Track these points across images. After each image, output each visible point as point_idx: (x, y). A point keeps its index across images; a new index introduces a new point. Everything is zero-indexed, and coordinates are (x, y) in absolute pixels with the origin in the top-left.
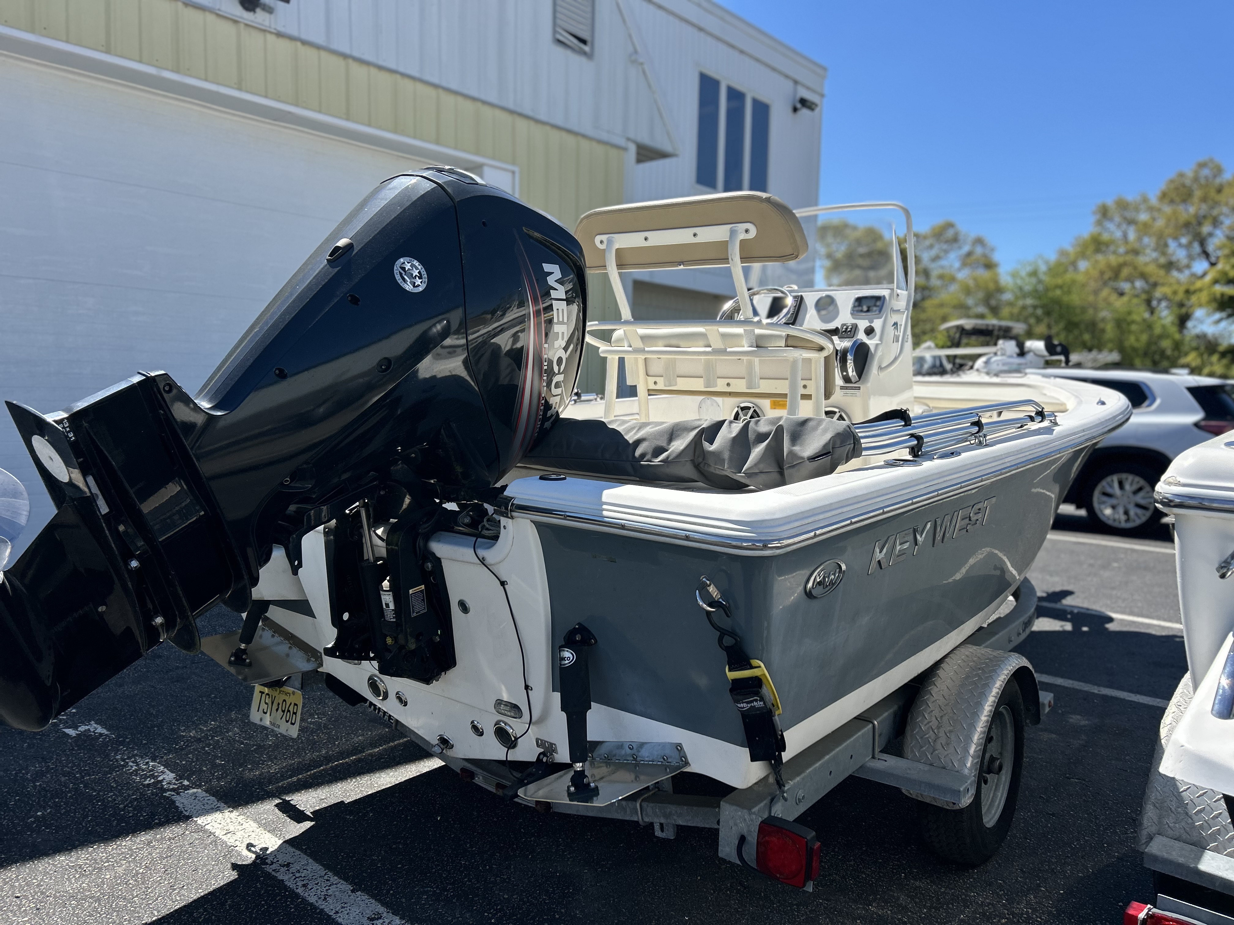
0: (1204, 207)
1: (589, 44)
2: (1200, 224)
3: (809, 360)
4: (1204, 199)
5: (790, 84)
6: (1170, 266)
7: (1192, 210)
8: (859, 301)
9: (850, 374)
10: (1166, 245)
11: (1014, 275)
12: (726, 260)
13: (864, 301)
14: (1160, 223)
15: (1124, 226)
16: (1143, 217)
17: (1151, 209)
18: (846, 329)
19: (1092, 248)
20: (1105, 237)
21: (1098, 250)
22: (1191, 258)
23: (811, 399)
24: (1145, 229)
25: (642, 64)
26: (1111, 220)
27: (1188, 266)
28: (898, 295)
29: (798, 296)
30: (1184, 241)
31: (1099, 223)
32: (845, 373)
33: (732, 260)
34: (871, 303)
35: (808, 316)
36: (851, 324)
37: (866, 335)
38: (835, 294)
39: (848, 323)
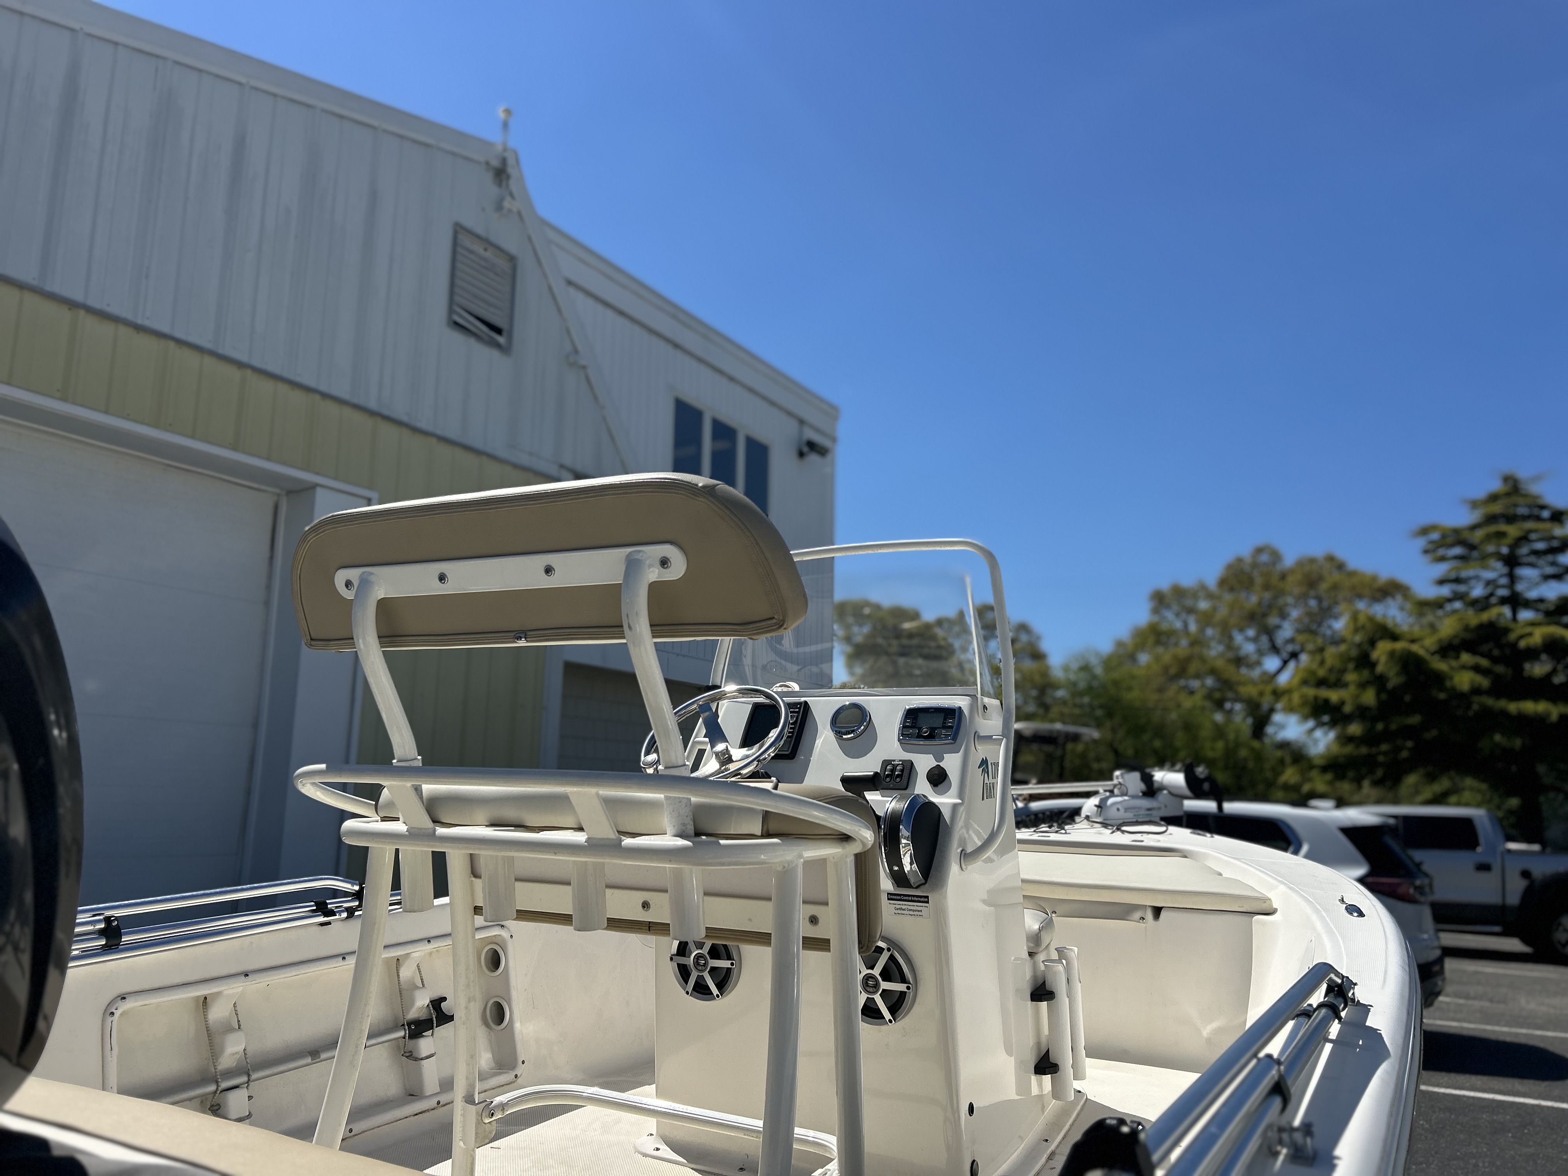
0: (1267, 595)
1: (505, 333)
2: (1265, 615)
3: (821, 863)
4: (1267, 587)
5: (793, 425)
6: (1239, 661)
7: (1254, 599)
8: (913, 716)
9: (907, 868)
10: (1231, 638)
11: (1066, 669)
12: (616, 628)
13: (921, 716)
14: (1223, 612)
15: (1184, 615)
16: (1203, 605)
17: (1210, 596)
18: (893, 770)
19: (1151, 640)
20: (1164, 626)
21: (1158, 642)
22: (1261, 653)
23: (829, 950)
24: (1206, 619)
25: (584, 367)
26: (1168, 607)
27: (1259, 663)
28: (985, 707)
29: (800, 703)
30: (1251, 633)
31: (1156, 611)
32: (896, 868)
33: (630, 627)
34: (938, 721)
35: (819, 742)
36: (901, 763)
37: (932, 785)
38: (869, 701)
39: (894, 761)
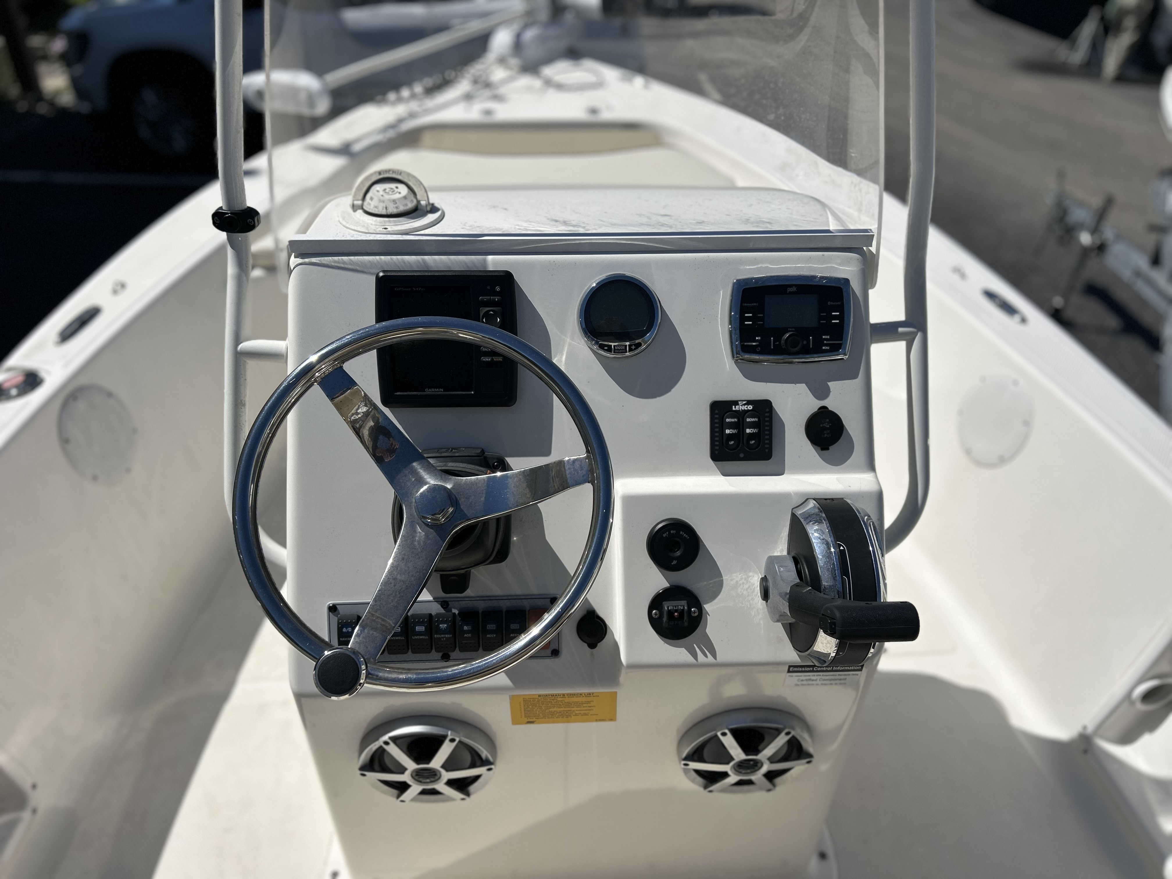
8: (753, 299)
18: (738, 424)
36: (750, 407)
37: (819, 448)
38: (647, 264)
39: (736, 403)
